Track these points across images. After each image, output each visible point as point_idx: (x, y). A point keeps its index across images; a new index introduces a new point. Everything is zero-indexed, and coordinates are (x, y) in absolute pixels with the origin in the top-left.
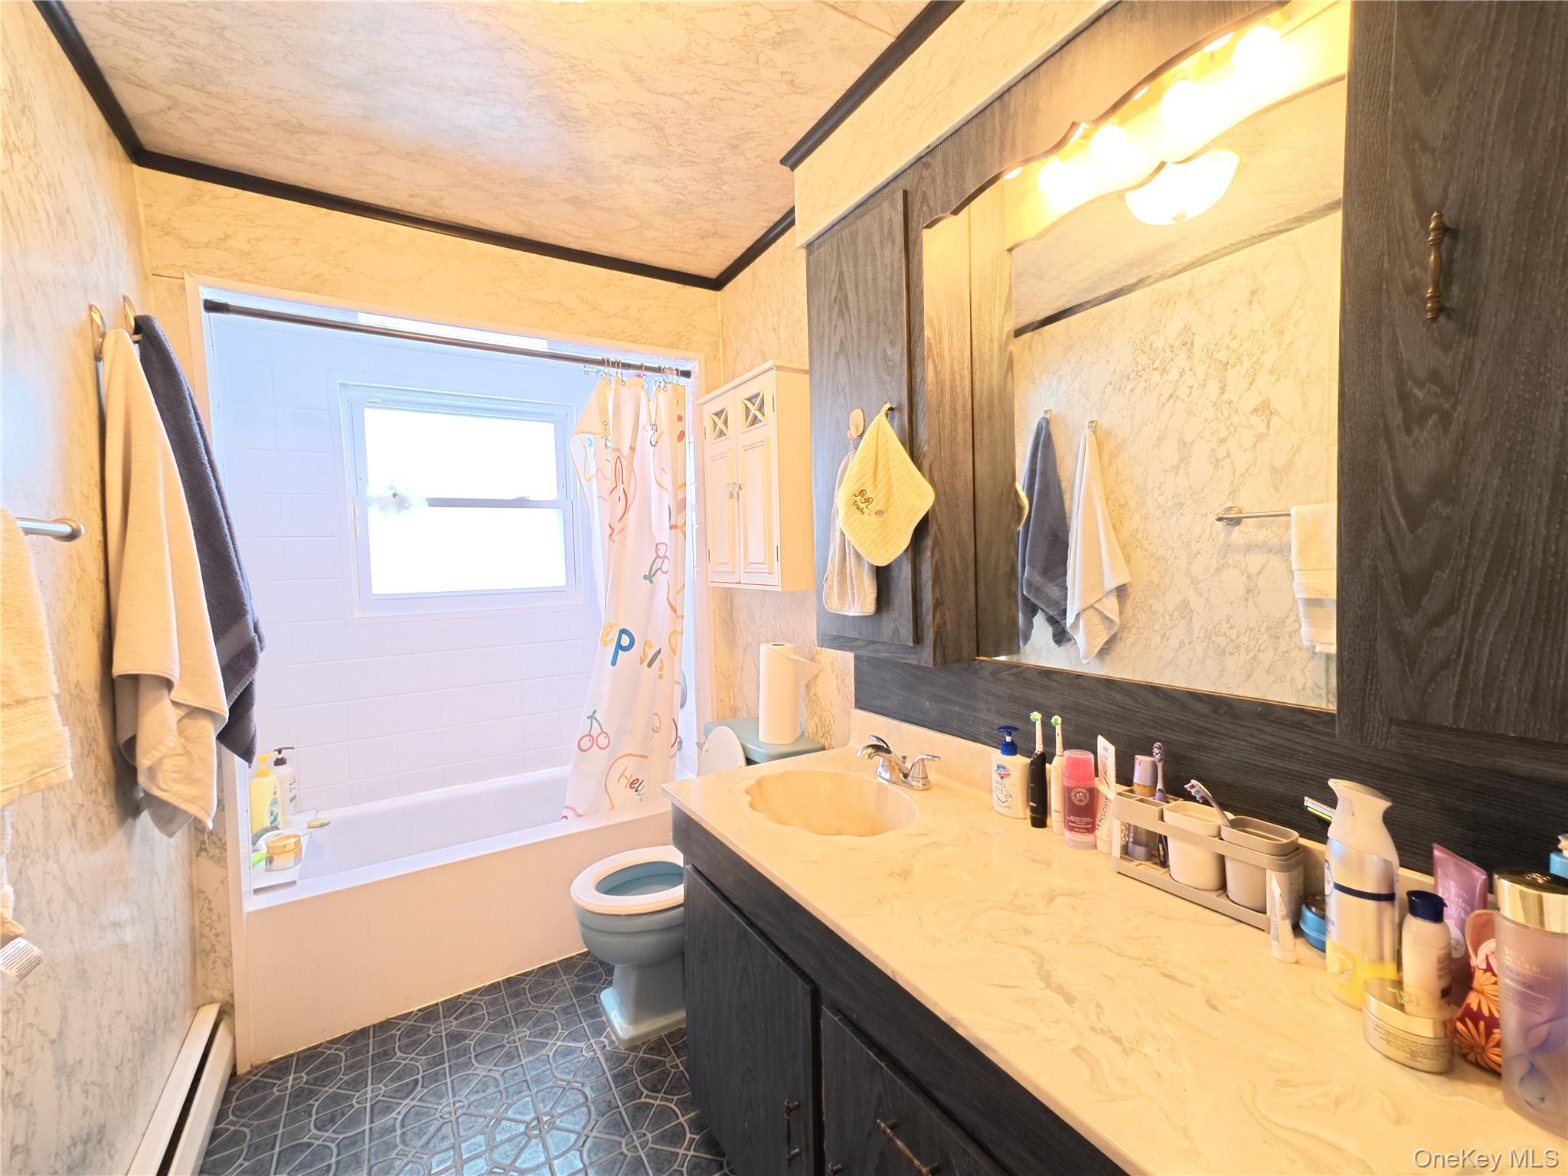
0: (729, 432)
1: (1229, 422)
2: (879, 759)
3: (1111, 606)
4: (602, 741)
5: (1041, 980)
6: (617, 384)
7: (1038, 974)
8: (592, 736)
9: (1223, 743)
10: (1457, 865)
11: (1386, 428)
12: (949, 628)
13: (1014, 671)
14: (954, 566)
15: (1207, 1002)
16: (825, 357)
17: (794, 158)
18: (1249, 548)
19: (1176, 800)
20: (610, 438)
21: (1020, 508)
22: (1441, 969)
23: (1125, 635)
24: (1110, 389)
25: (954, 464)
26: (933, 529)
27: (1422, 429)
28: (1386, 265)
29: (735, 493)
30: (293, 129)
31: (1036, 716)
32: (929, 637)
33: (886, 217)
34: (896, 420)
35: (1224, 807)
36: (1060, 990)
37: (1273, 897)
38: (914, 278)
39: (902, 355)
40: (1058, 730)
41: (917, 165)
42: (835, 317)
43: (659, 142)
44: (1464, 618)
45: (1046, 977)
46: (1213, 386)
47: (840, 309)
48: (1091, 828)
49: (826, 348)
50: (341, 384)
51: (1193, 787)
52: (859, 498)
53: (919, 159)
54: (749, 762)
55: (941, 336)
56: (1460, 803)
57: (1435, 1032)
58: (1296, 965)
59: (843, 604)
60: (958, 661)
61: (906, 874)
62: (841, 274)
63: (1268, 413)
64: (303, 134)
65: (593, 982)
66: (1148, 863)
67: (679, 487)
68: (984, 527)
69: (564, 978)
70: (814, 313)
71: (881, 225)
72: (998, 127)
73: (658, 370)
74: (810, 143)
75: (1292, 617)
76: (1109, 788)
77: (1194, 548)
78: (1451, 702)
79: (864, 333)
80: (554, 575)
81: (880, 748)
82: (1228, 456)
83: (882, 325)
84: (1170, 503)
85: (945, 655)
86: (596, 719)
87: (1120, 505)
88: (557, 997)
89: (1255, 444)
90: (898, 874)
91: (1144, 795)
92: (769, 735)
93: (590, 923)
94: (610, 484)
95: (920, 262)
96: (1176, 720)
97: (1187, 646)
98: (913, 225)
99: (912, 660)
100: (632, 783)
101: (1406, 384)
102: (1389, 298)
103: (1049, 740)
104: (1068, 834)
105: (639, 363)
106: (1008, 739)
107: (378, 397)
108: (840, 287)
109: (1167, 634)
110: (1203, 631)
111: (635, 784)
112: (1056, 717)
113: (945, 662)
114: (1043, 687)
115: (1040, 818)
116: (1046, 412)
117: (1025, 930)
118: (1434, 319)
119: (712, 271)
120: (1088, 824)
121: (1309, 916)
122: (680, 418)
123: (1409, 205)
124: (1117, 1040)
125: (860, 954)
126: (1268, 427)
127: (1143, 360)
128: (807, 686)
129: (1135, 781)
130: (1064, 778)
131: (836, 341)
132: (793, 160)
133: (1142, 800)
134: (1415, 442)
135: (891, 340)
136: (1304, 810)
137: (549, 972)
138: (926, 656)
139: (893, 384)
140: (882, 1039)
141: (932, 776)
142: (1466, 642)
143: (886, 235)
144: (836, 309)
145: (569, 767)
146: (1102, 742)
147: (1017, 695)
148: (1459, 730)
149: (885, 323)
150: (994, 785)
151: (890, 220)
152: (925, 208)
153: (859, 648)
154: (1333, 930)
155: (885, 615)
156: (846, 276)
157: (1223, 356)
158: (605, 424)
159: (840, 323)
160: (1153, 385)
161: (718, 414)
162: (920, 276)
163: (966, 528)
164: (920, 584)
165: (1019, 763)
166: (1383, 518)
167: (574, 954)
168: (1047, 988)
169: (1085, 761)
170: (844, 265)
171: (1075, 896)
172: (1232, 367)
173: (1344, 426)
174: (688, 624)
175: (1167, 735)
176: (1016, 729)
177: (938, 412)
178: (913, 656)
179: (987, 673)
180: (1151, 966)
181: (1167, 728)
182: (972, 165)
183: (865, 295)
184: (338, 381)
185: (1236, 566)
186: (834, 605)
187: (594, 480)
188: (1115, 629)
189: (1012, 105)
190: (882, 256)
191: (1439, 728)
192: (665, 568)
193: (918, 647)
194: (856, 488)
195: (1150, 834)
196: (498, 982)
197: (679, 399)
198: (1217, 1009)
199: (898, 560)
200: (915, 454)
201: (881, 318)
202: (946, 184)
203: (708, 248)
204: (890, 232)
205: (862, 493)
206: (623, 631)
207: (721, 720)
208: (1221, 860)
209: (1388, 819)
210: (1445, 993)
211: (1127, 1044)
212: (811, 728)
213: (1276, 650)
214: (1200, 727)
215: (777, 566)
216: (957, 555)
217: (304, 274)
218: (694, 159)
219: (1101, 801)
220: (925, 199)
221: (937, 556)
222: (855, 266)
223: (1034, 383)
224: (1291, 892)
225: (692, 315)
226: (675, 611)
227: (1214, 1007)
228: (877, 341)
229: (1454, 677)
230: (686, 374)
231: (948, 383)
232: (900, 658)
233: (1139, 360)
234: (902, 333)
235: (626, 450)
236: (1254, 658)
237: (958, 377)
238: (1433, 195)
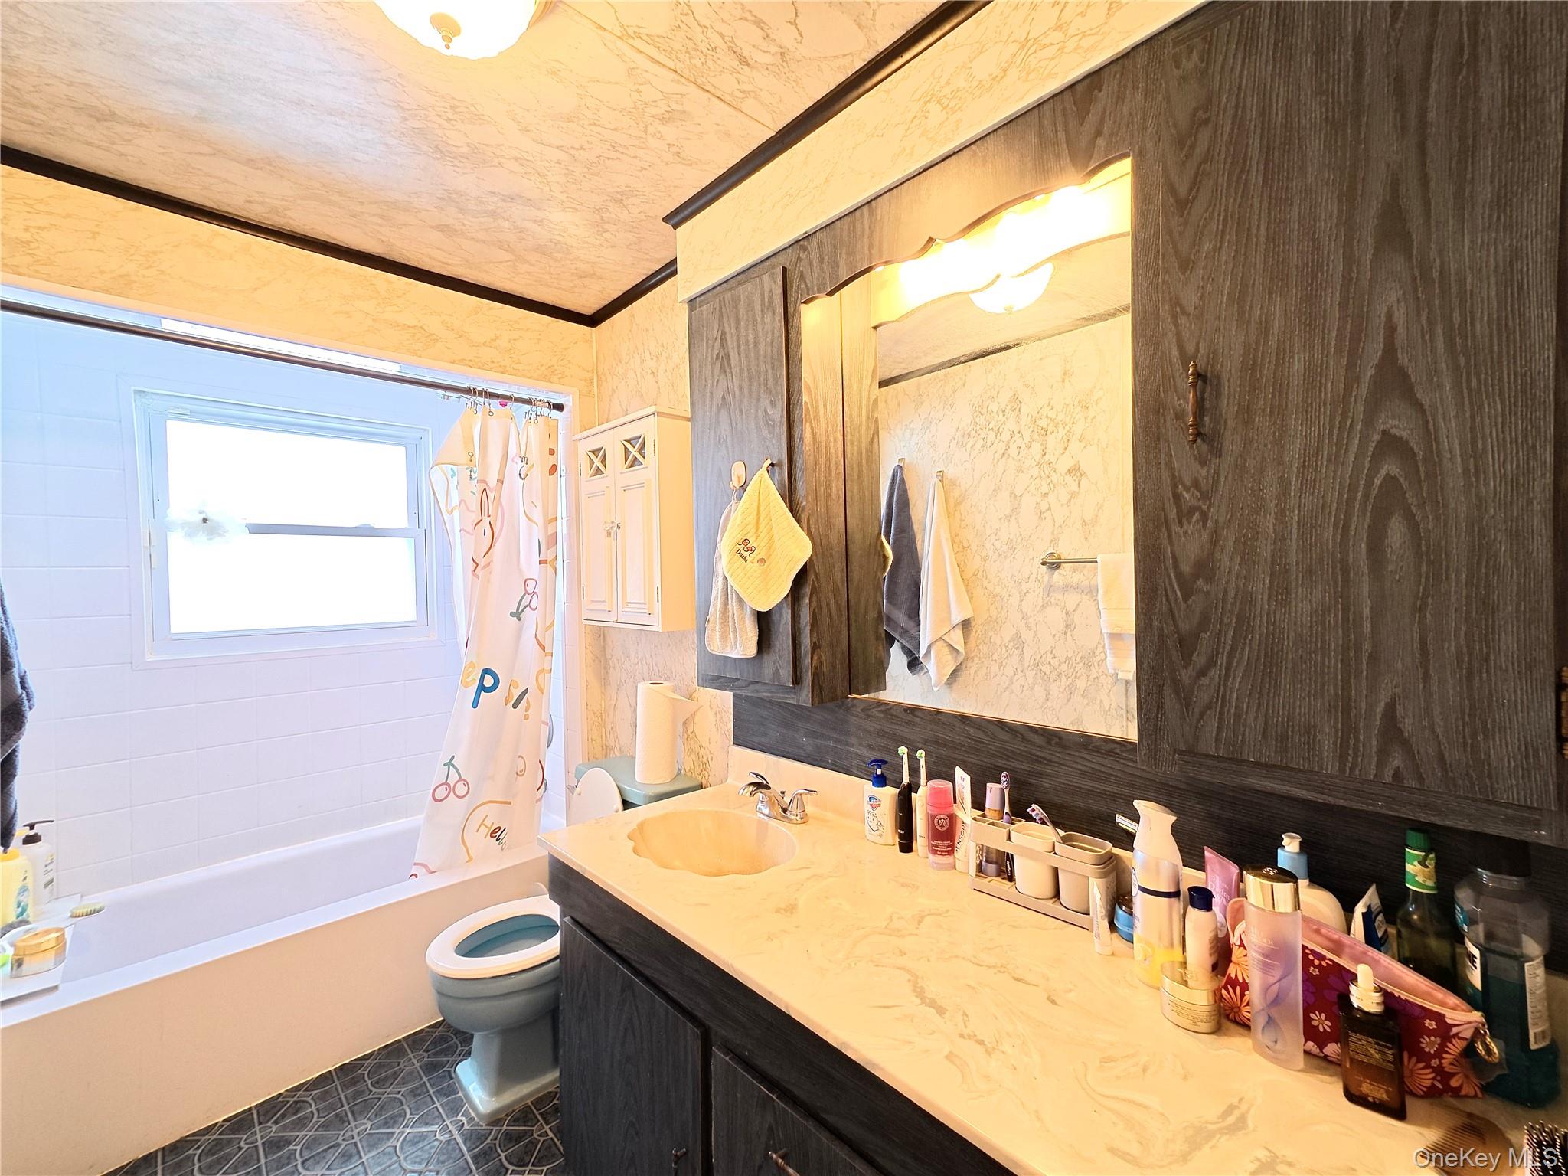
0: (608, 470)
1: (1049, 480)
2: (759, 796)
3: (957, 638)
4: (461, 789)
5: (916, 996)
6: (484, 415)
7: (914, 991)
8: (449, 785)
9: (1056, 769)
10: (1221, 864)
11: (1166, 520)
12: (825, 669)
13: (883, 708)
14: (829, 611)
15: (1048, 998)
16: (707, 409)
17: (678, 217)
18: (1067, 588)
19: (1019, 821)
20: (475, 469)
21: (885, 558)
22: (1212, 948)
23: (969, 664)
24: (954, 444)
25: (829, 518)
26: (811, 578)
27: (1189, 523)
28: (1162, 394)
29: (613, 532)
30: (101, 116)
31: (903, 751)
32: (808, 678)
33: (767, 289)
34: (777, 474)
35: (1056, 825)
36: (933, 1004)
37: (1095, 901)
38: (792, 348)
39: (782, 416)
40: (923, 762)
41: (795, 246)
42: (717, 372)
43: (541, 186)
44: (1220, 670)
45: (920, 993)
46: (1037, 448)
47: (722, 365)
48: (951, 851)
49: (708, 402)
50: (136, 392)
51: (1033, 810)
52: (743, 546)
53: (797, 242)
54: (627, 805)
55: (817, 401)
56: (1221, 812)
57: (1208, 1000)
58: (1113, 958)
59: (724, 647)
60: (833, 699)
61: (791, 909)
62: (723, 333)
63: (1078, 474)
64: (115, 124)
65: (446, 1056)
66: (999, 879)
67: (550, 521)
68: (855, 575)
69: (411, 1055)
70: (696, 366)
71: (762, 294)
72: (867, 228)
73: (529, 402)
74: (694, 207)
75: (1100, 649)
76: (966, 814)
77: (1024, 587)
78: (1214, 735)
79: (746, 391)
80: (403, 608)
81: (760, 786)
82: (1049, 509)
83: (762, 387)
84: (1005, 548)
85: (824, 694)
86: (453, 766)
87: (964, 548)
88: (403, 1078)
89: (1070, 500)
90: (784, 910)
91: (994, 818)
92: (647, 776)
93: (448, 989)
94: (476, 517)
95: (799, 333)
96: (1018, 751)
97: (1021, 674)
98: (791, 299)
99: (791, 699)
100: (493, 832)
101: (1178, 487)
102: (1165, 420)
103: (914, 771)
104: (931, 856)
105: (508, 394)
106: (879, 772)
107: (184, 409)
108: (722, 345)
109: (1004, 664)
110: (1033, 659)
111: (496, 833)
112: (921, 751)
113: (822, 701)
114: (909, 723)
115: (906, 846)
116: (901, 459)
117: (901, 951)
118: (1194, 441)
119: (588, 307)
120: (948, 847)
121: (1121, 913)
122: (552, 452)
123: (1175, 353)
124: (981, 1043)
125: (753, 992)
126: (1079, 487)
127: (981, 420)
128: (684, 723)
129: (987, 806)
130: (929, 807)
131: (719, 394)
132: (675, 220)
133: (992, 824)
134: (1185, 533)
135: (771, 401)
136: (1115, 824)
137: (394, 1051)
138: (805, 696)
139: (774, 441)
140: (774, 1073)
141: (809, 809)
142: (1222, 688)
143: (766, 304)
144: (718, 365)
145: (422, 816)
146: (959, 772)
147: (886, 730)
148: (1218, 757)
149: (766, 385)
150: (867, 815)
151: (771, 291)
152: (803, 286)
153: (740, 687)
154: (1138, 924)
155: (765, 656)
156: (728, 336)
157: (1043, 423)
158: (471, 454)
159: (723, 377)
160: (989, 443)
161: (595, 452)
162: (799, 345)
163: (839, 576)
164: (799, 628)
165: (888, 794)
166: (1166, 590)
167: (423, 1027)
168: (922, 1003)
169: (944, 791)
170: (726, 325)
171: (940, 915)
172: (1051, 433)
173: (1138, 515)
174: (557, 662)
175: (1011, 763)
176: (885, 762)
177: (815, 471)
178: (793, 696)
179: (859, 710)
180: (1004, 972)
181: (1012, 758)
182: (844, 256)
183: (747, 357)
184: (133, 388)
185: (1057, 604)
186: (716, 647)
187: (456, 513)
188: (961, 659)
189: (879, 212)
190: (763, 323)
191: (1207, 756)
192: (533, 605)
193: (797, 687)
194: (740, 538)
195: (999, 852)
196: (330, 1072)
197: (552, 433)
198: (1056, 1004)
199: (779, 606)
200: (794, 508)
201: (762, 379)
202: (822, 269)
203: (585, 287)
204: (771, 302)
205: (745, 542)
206: (486, 671)
207: (593, 762)
208: (1056, 870)
209: (1175, 830)
210: (1214, 967)
211: (989, 1045)
212: (688, 765)
213: (1088, 676)
214: (1037, 756)
215: (657, 607)
216: (832, 601)
217: (102, 272)
218: (577, 207)
219: (959, 826)
220: (802, 278)
221: (814, 603)
222: (737, 328)
223: (889, 433)
224: (1107, 895)
225: (566, 349)
226: (543, 648)
227: (1053, 1002)
228: (758, 400)
229: (1215, 715)
230: (559, 407)
231: (823, 444)
232: (780, 698)
233: (977, 420)
234: (782, 396)
235: (493, 482)
236: (1072, 684)
237: (832, 439)
238: (1190, 348)
